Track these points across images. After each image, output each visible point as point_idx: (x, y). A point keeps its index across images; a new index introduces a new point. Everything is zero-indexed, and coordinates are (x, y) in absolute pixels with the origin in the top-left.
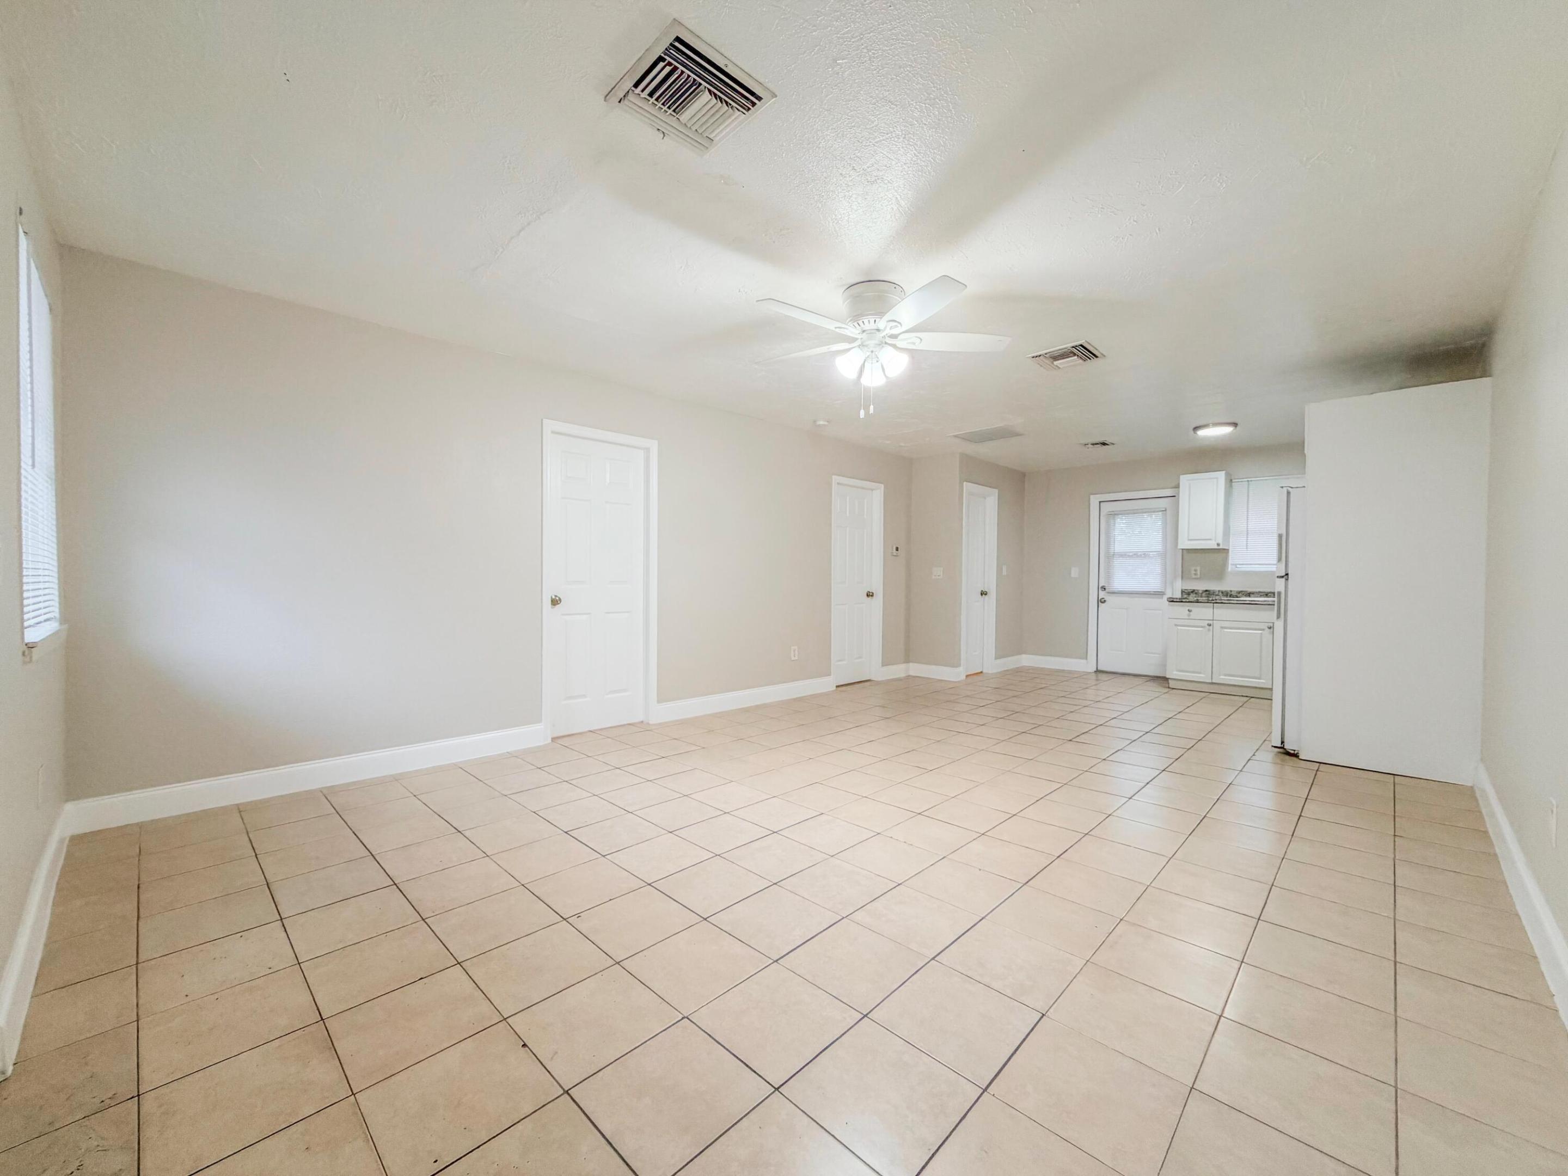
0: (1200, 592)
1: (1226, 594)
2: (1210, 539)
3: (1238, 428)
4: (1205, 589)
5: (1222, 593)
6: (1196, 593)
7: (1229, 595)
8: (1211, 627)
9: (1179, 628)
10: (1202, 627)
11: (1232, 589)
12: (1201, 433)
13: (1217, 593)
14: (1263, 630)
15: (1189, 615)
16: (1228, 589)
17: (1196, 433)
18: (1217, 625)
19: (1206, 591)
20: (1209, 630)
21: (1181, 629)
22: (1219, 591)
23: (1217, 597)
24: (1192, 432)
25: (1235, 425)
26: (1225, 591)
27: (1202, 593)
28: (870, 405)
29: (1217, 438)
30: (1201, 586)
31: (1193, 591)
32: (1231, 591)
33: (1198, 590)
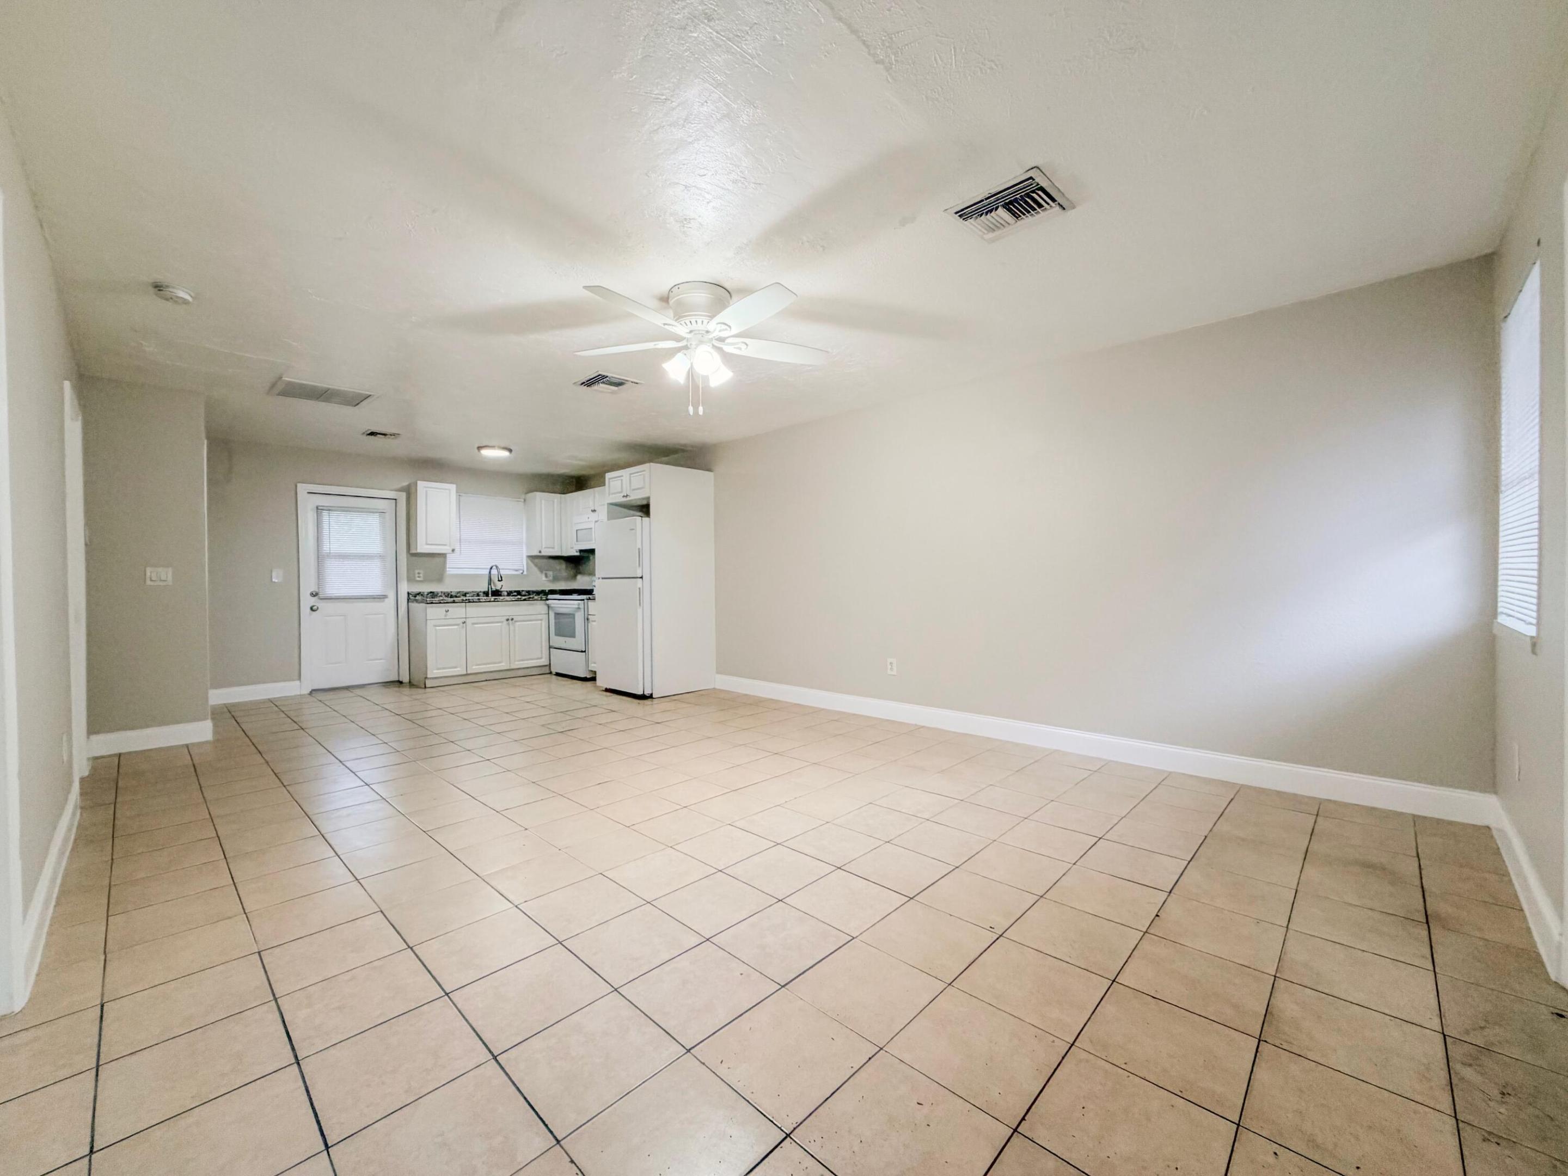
0: (426, 594)
1: (449, 595)
2: (445, 545)
3: (513, 452)
4: (429, 591)
5: (444, 594)
6: (422, 595)
7: (450, 596)
8: (465, 625)
9: (438, 628)
10: (458, 625)
11: (452, 590)
12: (485, 452)
13: (440, 594)
14: (502, 622)
15: (446, 616)
16: (449, 590)
17: (480, 453)
18: (469, 621)
19: (431, 592)
20: (463, 627)
21: (439, 629)
22: (442, 592)
23: (441, 598)
24: (477, 451)
25: (510, 451)
26: (447, 592)
27: (428, 595)
28: (699, 406)
29: (496, 460)
30: (426, 588)
31: (419, 594)
32: (451, 592)
33: (423, 593)
